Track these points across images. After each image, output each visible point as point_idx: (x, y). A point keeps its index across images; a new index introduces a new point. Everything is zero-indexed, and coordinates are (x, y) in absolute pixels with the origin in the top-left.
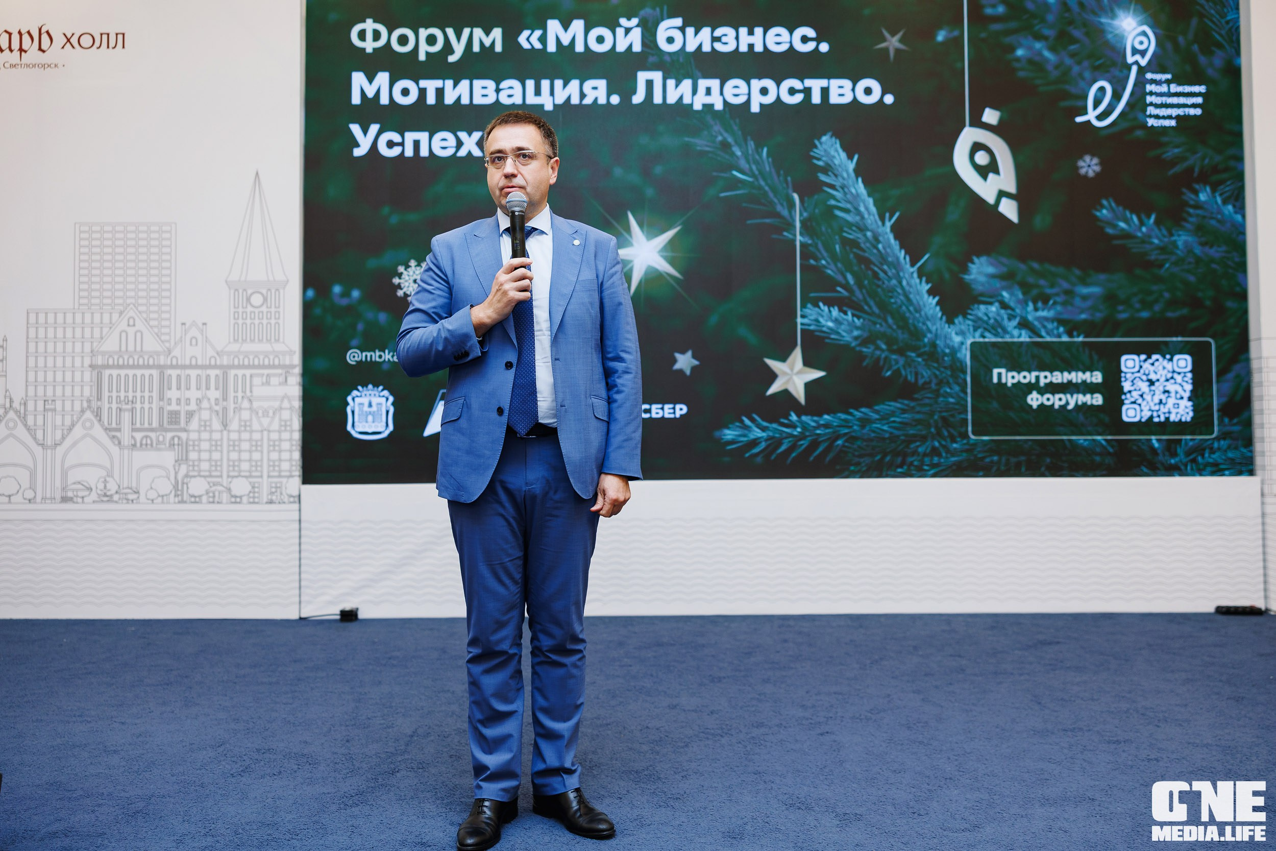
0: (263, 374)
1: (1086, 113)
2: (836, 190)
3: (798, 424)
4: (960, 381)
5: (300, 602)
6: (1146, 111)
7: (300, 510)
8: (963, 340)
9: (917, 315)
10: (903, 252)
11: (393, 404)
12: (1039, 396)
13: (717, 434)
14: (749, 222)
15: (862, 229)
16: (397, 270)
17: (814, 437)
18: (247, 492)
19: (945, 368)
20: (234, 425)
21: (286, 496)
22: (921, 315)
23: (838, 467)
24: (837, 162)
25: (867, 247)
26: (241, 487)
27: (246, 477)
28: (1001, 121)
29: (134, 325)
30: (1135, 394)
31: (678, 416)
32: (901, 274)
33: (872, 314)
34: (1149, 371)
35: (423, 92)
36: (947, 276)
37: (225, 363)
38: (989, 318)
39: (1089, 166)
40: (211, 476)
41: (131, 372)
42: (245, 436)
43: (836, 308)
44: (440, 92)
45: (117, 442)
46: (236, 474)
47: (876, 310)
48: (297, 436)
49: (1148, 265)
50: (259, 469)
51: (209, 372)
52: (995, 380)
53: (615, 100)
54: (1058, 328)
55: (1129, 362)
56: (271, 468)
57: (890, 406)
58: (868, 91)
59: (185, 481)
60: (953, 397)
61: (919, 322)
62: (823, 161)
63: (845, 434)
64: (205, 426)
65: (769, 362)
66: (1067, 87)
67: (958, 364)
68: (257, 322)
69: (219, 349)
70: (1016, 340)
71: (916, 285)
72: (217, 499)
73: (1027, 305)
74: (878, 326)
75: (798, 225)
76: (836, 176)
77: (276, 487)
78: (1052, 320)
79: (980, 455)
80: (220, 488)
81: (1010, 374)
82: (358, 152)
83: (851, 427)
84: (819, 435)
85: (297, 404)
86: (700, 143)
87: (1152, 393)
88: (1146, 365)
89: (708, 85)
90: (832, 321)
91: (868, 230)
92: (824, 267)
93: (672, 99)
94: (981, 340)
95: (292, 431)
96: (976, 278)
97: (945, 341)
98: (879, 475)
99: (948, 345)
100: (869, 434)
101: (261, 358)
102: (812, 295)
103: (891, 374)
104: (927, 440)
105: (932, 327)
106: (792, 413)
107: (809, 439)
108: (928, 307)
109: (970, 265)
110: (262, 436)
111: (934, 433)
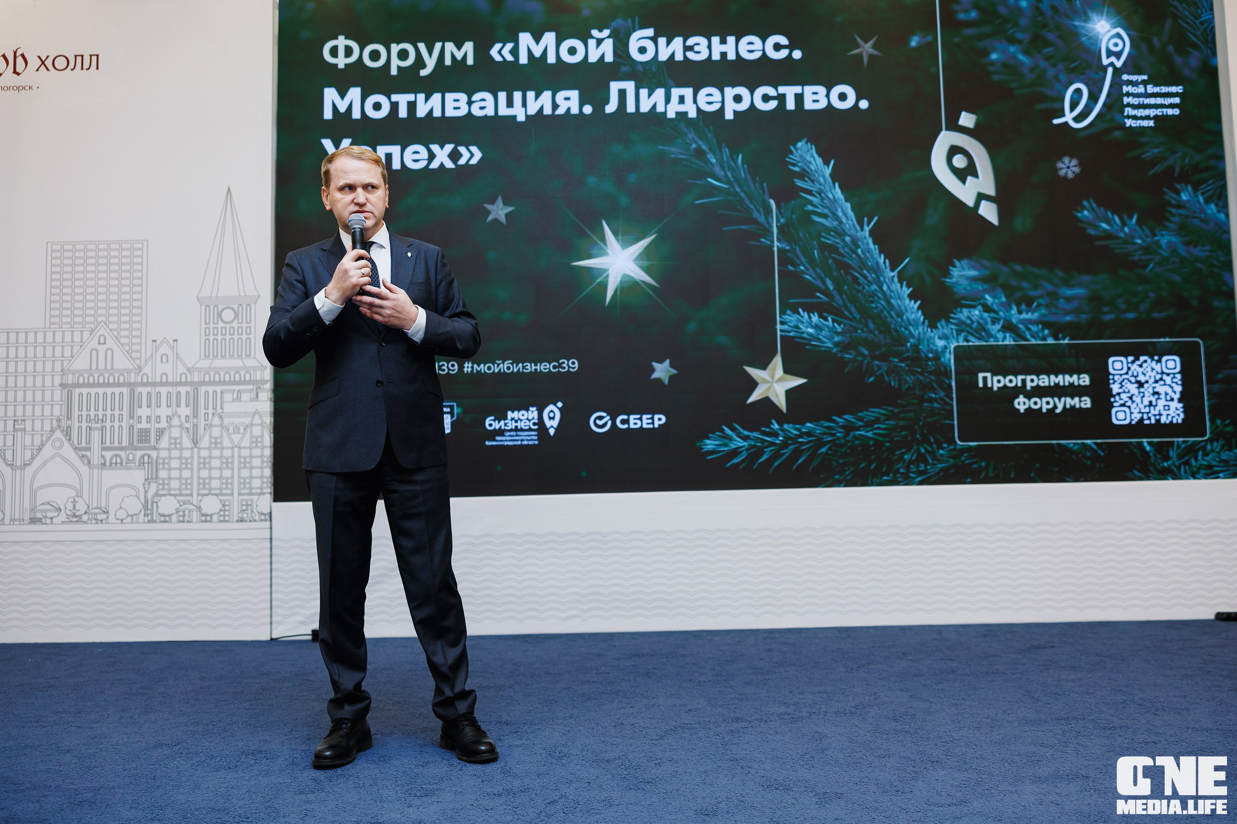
0: (235, 390)
1: (1063, 115)
2: (814, 195)
3: (780, 432)
4: (945, 385)
5: (271, 623)
6: (1124, 112)
8: (947, 344)
9: (899, 320)
10: (882, 256)
12: (1026, 400)
13: (698, 444)
14: (725, 229)
15: (841, 234)
17: (797, 445)
18: (218, 511)
19: (930, 373)
20: (205, 443)
21: (257, 514)
22: (902, 320)
23: (822, 476)
24: (813, 167)
25: (845, 251)
26: (211, 505)
27: (216, 495)
28: (977, 124)
29: (105, 343)
30: (1123, 396)
31: (656, 426)
32: (882, 279)
33: (853, 319)
34: (1138, 372)
35: (395, 106)
36: (928, 280)
37: (196, 379)
38: (973, 322)
39: (1068, 167)
40: (180, 495)
41: (101, 391)
42: (216, 453)
43: (816, 314)
44: (412, 106)
45: (86, 462)
46: (206, 492)
47: (858, 316)
48: (268, 452)
49: (1132, 265)
50: (230, 486)
51: (179, 389)
52: (981, 385)
53: (588, 109)
54: (1043, 330)
55: (1116, 364)
56: (242, 486)
57: (873, 412)
58: (843, 97)
59: (155, 500)
60: (938, 403)
61: (901, 326)
62: (800, 167)
63: (830, 441)
64: (176, 444)
65: (749, 370)
66: (1042, 89)
67: (942, 369)
68: (228, 337)
69: (190, 366)
70: (1000, 343)
71: (897, 291)
72: (187, 518)
73: (1011, 308)
74: (859, 331)
75: (775, 231)
76: (812, 181)
78: (1036, 323)
79: (967, 462)
80: (191, 507)
81: (996, 378)
83: (834, 435)
84: (802, 444)
85: (268, 420)
86: (674, 151)
87: (1142, 394)
88: (1134, 367)
89: (682, 94)
90: (812, 327)
91: (847, 235)
92: (803, 272)
93: (645, 108)
94: (965, 344)
95: (263, 448)
96: (957, 281)
97: (928, 346)
98: (864, 484)
99: (932, 349)
100: (853, 442)
101: (232, 373)
102: (791, 301)
103: (874, 380)
104: (912, 447)
105: (915, 331)
106: (773, 421)
107: (791, 447)
108: (910, 312)
109: (951, 268)
110: (233, 453)
111: (920, 438)
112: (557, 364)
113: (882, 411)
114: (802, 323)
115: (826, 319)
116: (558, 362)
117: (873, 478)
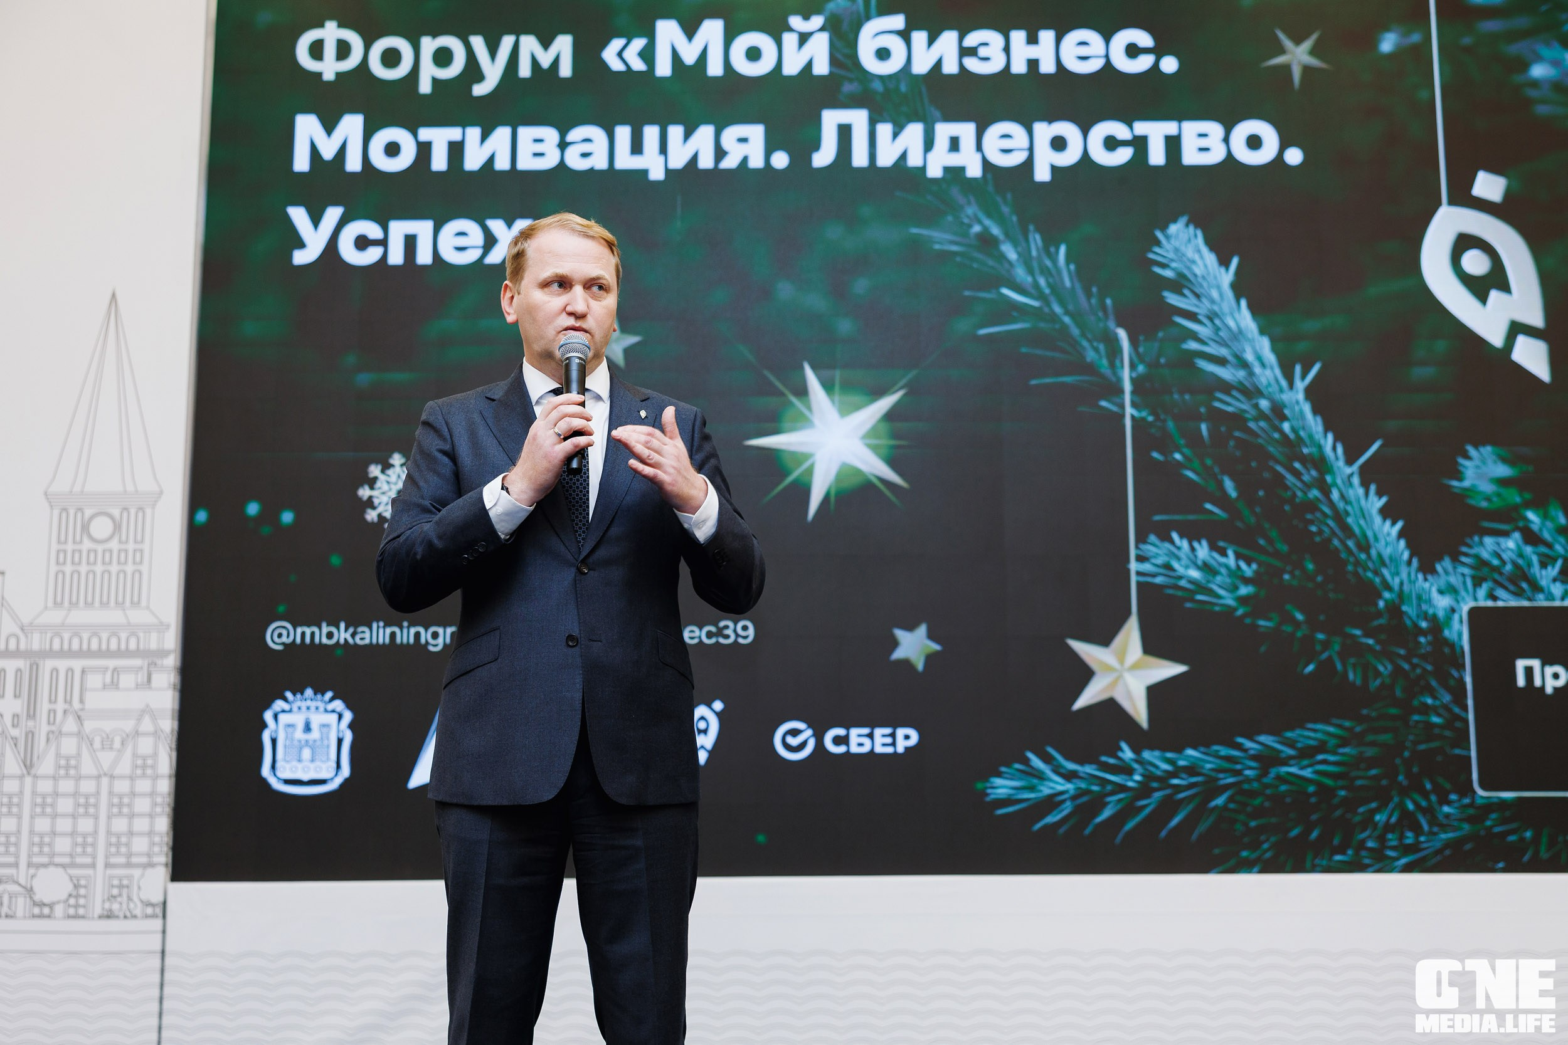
0: (107, 668)
2: (1199, 322)
3: (1136, 766)
4: (1452, 682)
7: (164, 932)
8: (1454, 604)
9: (1363, 556)
10: (1330, 437)
11: (351, 726)
13: (979, 786)
14: (1034, 382)
15: (1251, 392)
16: (367, 473)
17: (1168, 792)
18: (65, 897)
19: (1424, 657)
20: (46, 766)
21: (139, 904)
22: (1369, 556)
23: (1217, 851)
24: (1198, 270)
25: (1262, 429)
26: (52, 885)
27: (64, 866)
28: (1509, 195)
31: (900, 749)
32: (1329, 478)
33: (1277, 554)
35: (424, 149)
37: (36, 647)
38: (1504, 562)
42: (66, 786)
43: (1204, 543)
44: (456, 150)
46: (45, 860)
47: (1283, 548)
48: (165, 786)
50: (89, 850)
52: (1521, 682)
53: (780, 160)
56: (113, 850)
57: (1315, 731)
58: (1254, 142)
60: (1439, 715)
61: (1365, 569)
62: (1173, 269)
63: (1229, 787)
65: (1078, 646)
67: (1447, 650)
68: (99, 568)
69: (26, 620)
70: (1558, 603)
71: (1358, 501)
72: (5, 909)
74: (1286, 577)
75: (1127, 387)
76: (1198, 296)
77: (121, 887)
79: (1496, 830)
80: (15, 888)
81: (1549, 671)
82: (300, 258)
83: (1238, 773)
84: (1178, 789)
85: (168, 725)
86: (941, 239)
89: (954, 134)
90: (1198, 568)
91: (1261, 395)
92: (1178, 462)
93: (886, 158)
94: (1490, 603)
95: (155, 778)
96: (1474, 486)
97: (1419, 606)
98: (1299, 867)
99: (1426, 614)
100: (1277, 787)
101: (104, 636)
102: (1157, 518)
103: (1317, 669)
104: (1391, 799)
105: (1393, 579)
106: (1124, 745)
107: (1158, 795)
108: (1383, 543)
109: (1461, 461)
110: (98, 786)
111: (1405, 783)
112: (713, 629)
113: (1332, 729)
116: (716, 625)
117: (1315, 857)
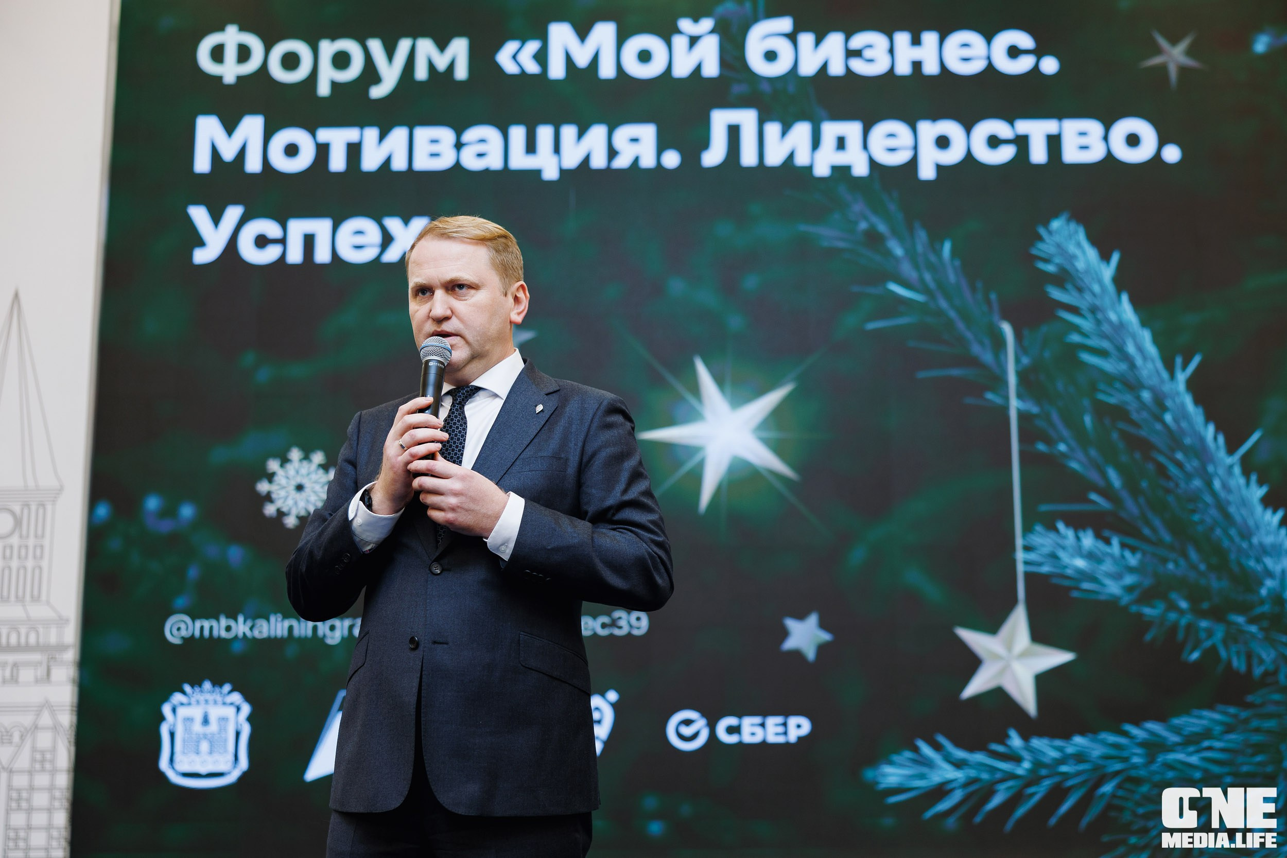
0: (7, 663)
2: (1082, 316)
3: (1025, 754)
9: (1245, 545)
10: (1211, 427)
11: (250, 719)
13: (869, 774)
14: (922, 375)
15: (1133, 385)
16: (265, 468)
17: (1057, 780)
22: (1251, 546)
23: (1106, 839)
24: (1080, 265)
25: (1144, 420)
32: (1211, 469)
33: (1159, 543)
35: (323, 150)
43: (1090, 532)
44: (354, 151)
47: (1167, 538)
53: (672, 159)
56: (14, 843)
57: (1200, 717)
58: (1133, 140)
61: (1247, 557)
62: (1057, 265)
63: (1117, 773)
65: (966, 634)
71: (1239, 490)
74: (1171, 566)
75: (1012, 379)
76: (1080, 290)
82: (202, 256)
83: (1125, 760)
84: (1067, 776)
85: (67, 719)
86: (827, 235)
89: (841, 133)
90: (1083, 557)
91: (1142, 386)
92: (1063, 455)
93: (774, 158)
95: (54, 772)
101: (4, 631)
102: (1043, 508)
103: (1201, 657)
105: (1275, 567)
106: (1012, 733)
107: (1046, 783)
108: (1264, 531)
113: (1217, 716)
114: (1063, 548)
115: (1108, 542)
116: (610, 616)
